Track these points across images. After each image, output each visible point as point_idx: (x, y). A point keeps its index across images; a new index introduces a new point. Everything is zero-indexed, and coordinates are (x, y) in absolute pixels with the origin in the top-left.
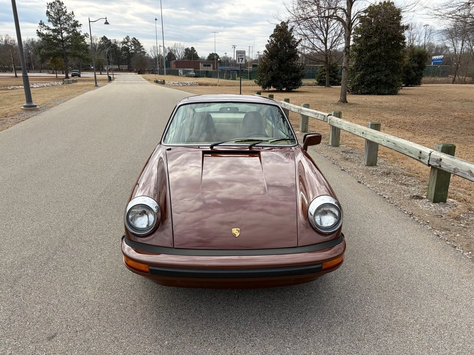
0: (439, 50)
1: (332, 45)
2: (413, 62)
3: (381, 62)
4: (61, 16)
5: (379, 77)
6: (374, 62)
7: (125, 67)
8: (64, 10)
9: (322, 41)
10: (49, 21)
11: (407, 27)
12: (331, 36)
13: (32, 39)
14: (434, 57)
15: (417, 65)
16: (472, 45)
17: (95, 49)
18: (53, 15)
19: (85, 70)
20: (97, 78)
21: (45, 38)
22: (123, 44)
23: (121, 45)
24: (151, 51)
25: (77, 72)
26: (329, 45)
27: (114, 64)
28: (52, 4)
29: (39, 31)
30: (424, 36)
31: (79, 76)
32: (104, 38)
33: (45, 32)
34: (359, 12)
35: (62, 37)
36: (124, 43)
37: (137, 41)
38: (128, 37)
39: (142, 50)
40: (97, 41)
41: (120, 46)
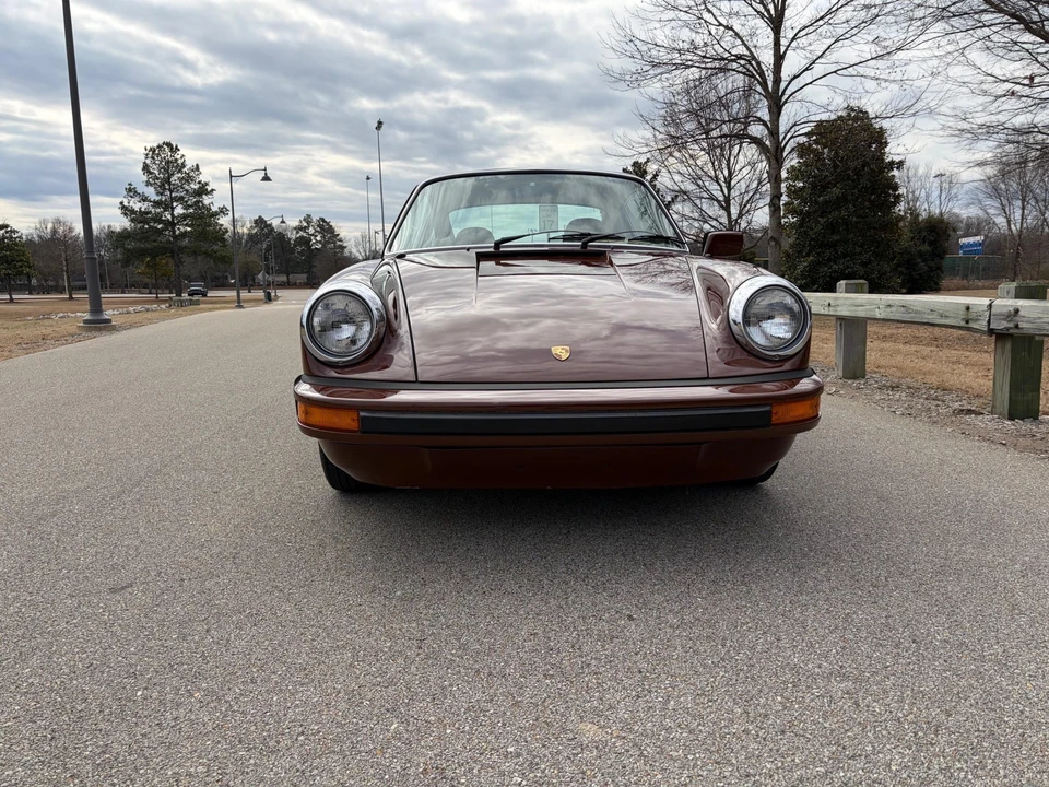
0: (973, 227)
1: (741, 211)
2: (918, 243)
3: (852, 236)
4: (173, 174)
5: (848, 267)
6: (836, 238)
7: (302, 278)
8: (180, 162)
9: (719, 202)
10: (148, 184)
11: (900, 164)
12: (737, 193)
13: (109, 227)
14: (963, 241)
15: (929, 249)
16: (1043, 208)
17: (240, 243)
18: (156, 172)
19: (217, 286)
20: (242, 298)
21: (137, 217)
22: (298, 232)
23: (295, 232)
24: (356, 246)
25: (201, 286)
26: (734, 211)
27: (279, 272)
28: (155, 150)
29: (126, 204)
30: (938, 192)
31: (204, 295)
32: (260, 222)
33: (137, 205)
34: (795, 125)
35: (172, 215)
36: (300, 228)
37: (328, 224)
38: (309, 216)
39: (339, 243)
40: (245, 229)
41: (293, 236)
